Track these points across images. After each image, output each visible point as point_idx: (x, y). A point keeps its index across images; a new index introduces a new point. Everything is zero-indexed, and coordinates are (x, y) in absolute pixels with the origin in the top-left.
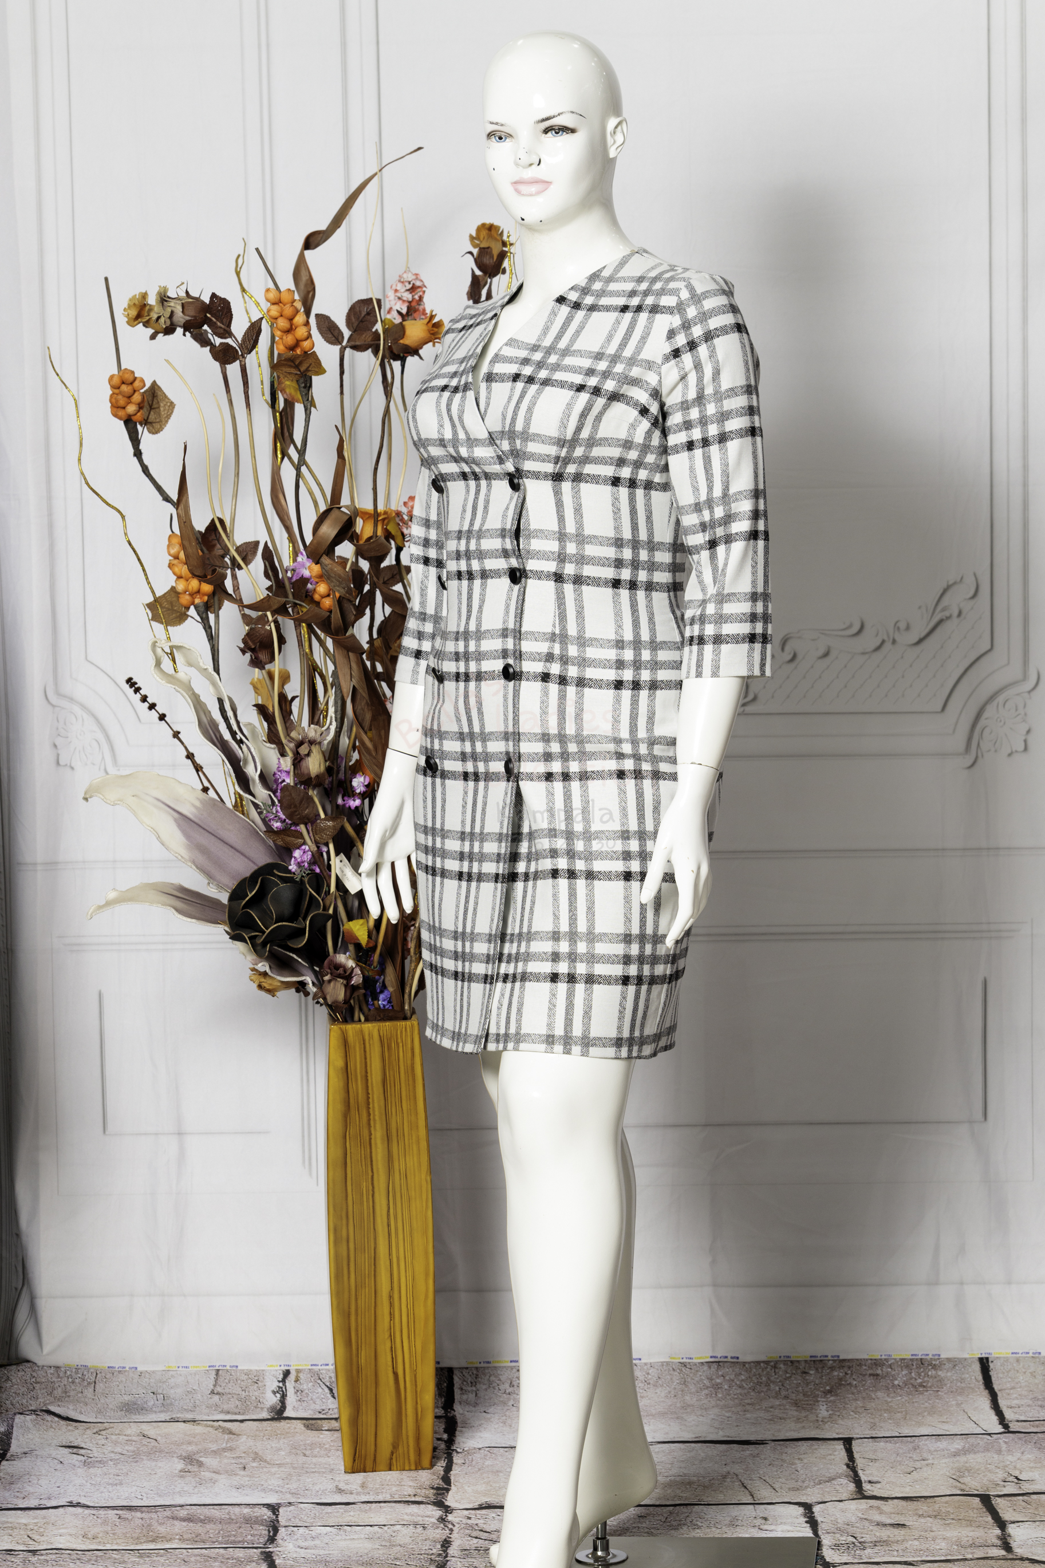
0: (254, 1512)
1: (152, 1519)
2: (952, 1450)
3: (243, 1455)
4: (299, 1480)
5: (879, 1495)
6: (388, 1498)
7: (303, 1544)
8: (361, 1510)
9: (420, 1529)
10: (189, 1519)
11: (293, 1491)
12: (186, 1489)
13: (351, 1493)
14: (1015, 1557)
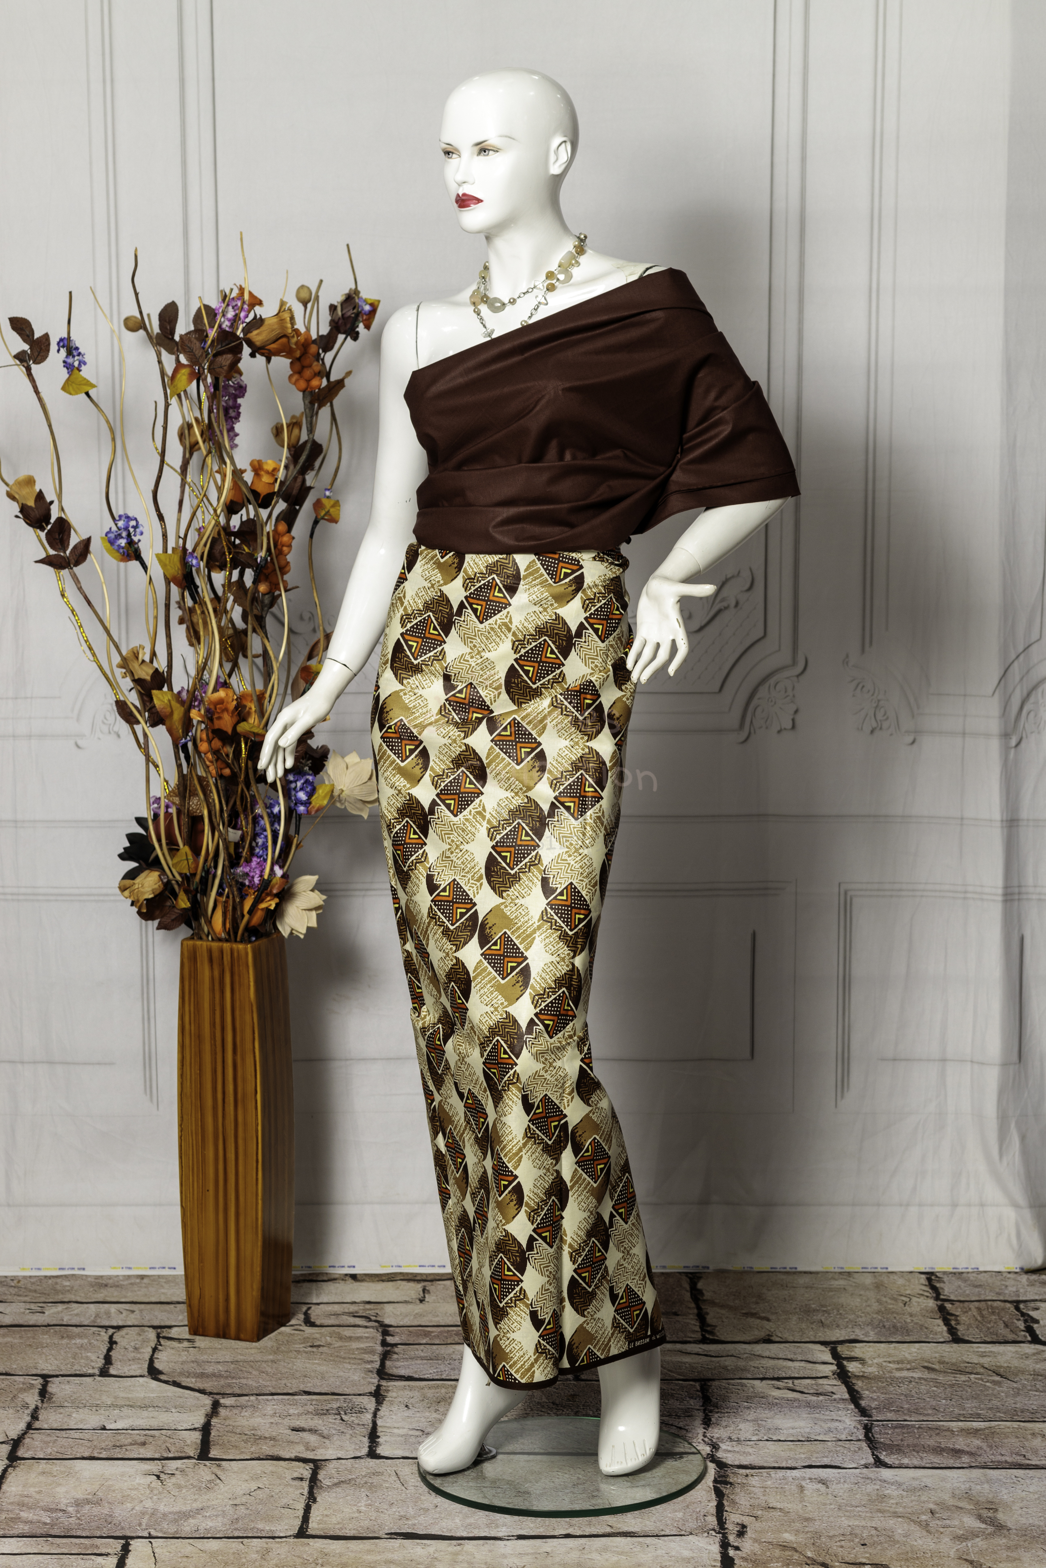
0: (897, 1458)
1: (993, 1454)
3: (942, 1530)
4: (869, 1495)
5: (301, 1464)
6: (772, 1472)
7: (837, 1424)
8: (796, 1460)
9: (734, 1437)
10: (957, 1453)
11: (868, 1481)
12: (979, 1487)
13: (810, 1479)
14: (215, 1396)
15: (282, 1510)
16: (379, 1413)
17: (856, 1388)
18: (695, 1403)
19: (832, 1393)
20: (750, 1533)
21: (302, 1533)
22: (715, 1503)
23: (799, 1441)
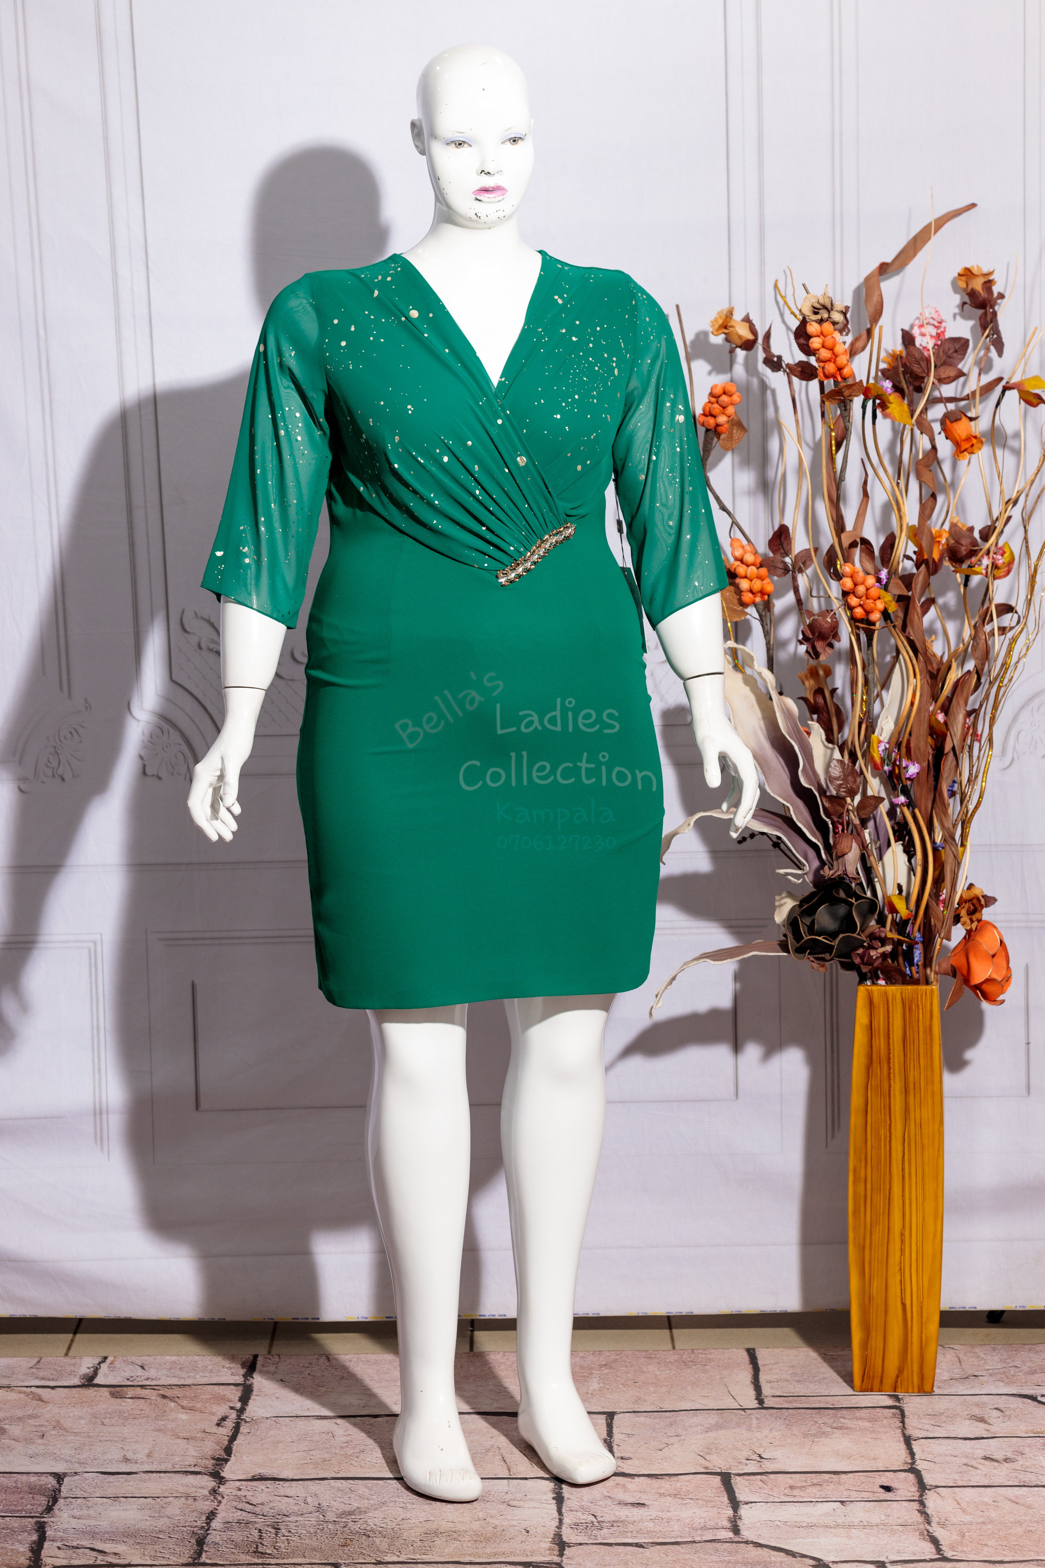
0: (40, 1481)
2: (707, 1426)
3: (45, 1423)
4: (91, 1450)
5: (627, 1472)
6: (169, 1467)
7: (77, 1515)
8: (140, 1480)
9: (190, 1502)
11: (82, 1460)
13: (137, 1462)
14: (741, 1540)
15: (633, 1433)
16: (556, 1523)
17: (30, 1554)
18: (214, 1537)
19: (59, 1548)
20: (215, 1420)
21: (610, 1416)
22: (235, 1443)
23: (125, 1497)
